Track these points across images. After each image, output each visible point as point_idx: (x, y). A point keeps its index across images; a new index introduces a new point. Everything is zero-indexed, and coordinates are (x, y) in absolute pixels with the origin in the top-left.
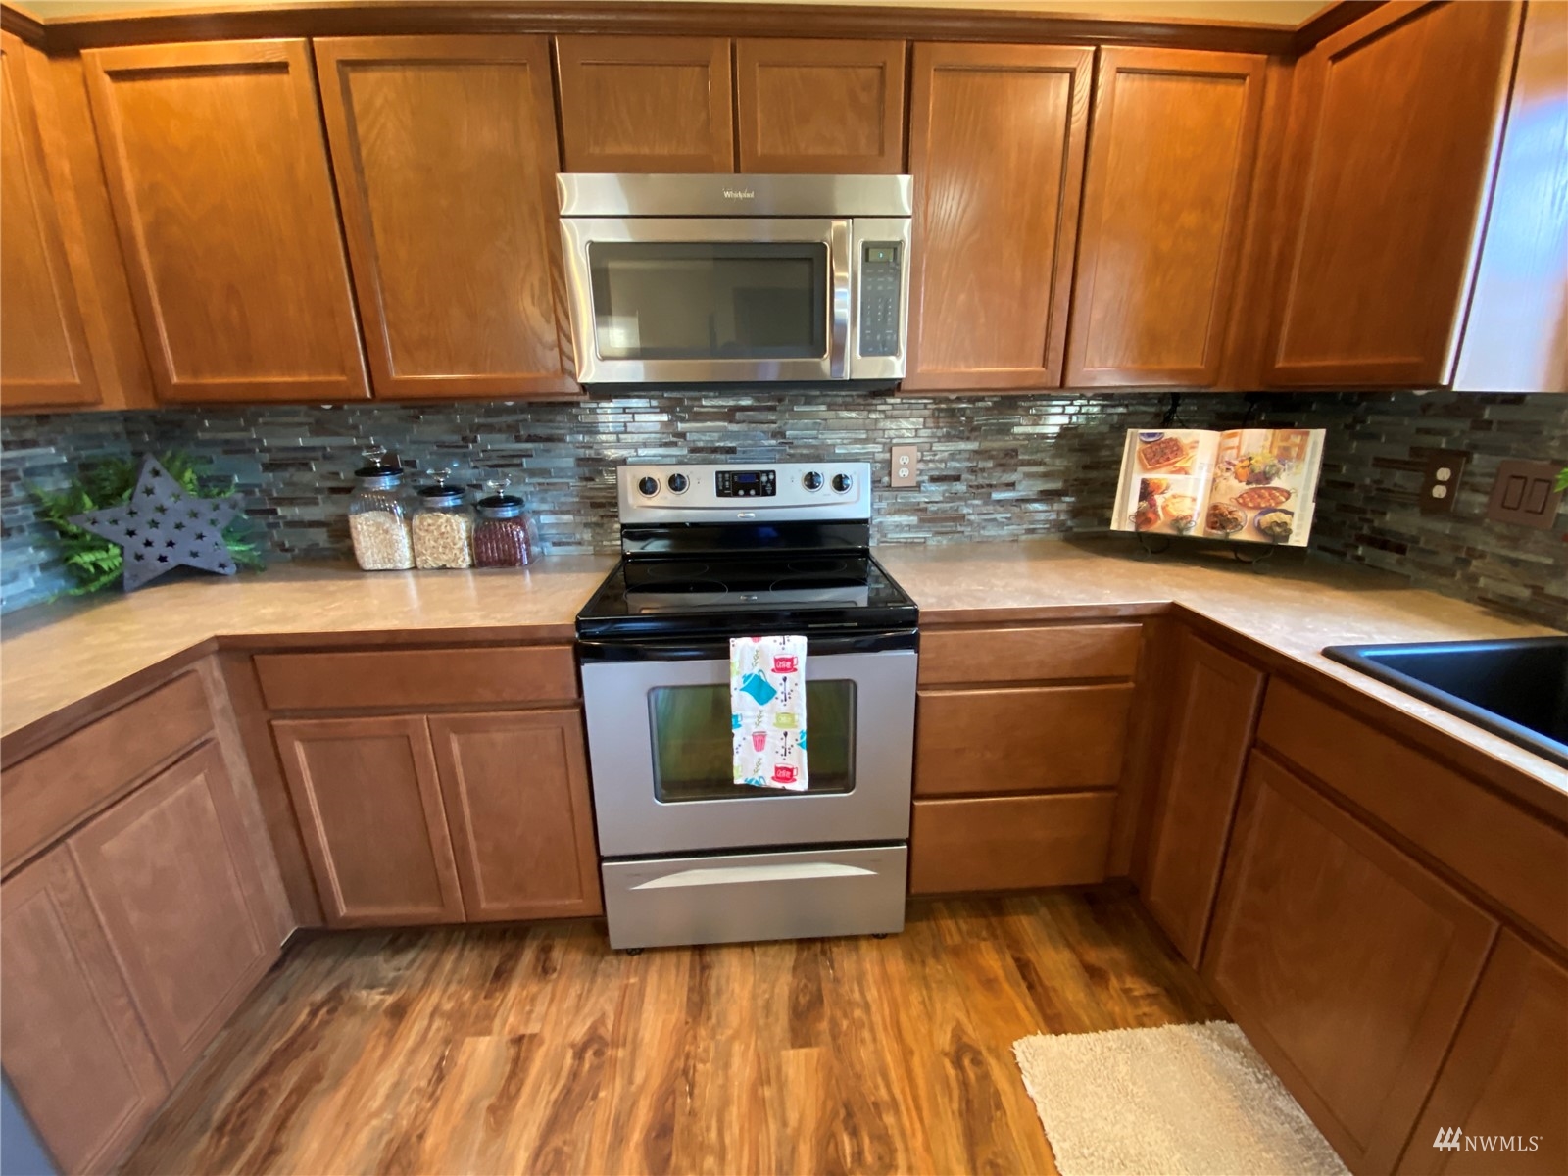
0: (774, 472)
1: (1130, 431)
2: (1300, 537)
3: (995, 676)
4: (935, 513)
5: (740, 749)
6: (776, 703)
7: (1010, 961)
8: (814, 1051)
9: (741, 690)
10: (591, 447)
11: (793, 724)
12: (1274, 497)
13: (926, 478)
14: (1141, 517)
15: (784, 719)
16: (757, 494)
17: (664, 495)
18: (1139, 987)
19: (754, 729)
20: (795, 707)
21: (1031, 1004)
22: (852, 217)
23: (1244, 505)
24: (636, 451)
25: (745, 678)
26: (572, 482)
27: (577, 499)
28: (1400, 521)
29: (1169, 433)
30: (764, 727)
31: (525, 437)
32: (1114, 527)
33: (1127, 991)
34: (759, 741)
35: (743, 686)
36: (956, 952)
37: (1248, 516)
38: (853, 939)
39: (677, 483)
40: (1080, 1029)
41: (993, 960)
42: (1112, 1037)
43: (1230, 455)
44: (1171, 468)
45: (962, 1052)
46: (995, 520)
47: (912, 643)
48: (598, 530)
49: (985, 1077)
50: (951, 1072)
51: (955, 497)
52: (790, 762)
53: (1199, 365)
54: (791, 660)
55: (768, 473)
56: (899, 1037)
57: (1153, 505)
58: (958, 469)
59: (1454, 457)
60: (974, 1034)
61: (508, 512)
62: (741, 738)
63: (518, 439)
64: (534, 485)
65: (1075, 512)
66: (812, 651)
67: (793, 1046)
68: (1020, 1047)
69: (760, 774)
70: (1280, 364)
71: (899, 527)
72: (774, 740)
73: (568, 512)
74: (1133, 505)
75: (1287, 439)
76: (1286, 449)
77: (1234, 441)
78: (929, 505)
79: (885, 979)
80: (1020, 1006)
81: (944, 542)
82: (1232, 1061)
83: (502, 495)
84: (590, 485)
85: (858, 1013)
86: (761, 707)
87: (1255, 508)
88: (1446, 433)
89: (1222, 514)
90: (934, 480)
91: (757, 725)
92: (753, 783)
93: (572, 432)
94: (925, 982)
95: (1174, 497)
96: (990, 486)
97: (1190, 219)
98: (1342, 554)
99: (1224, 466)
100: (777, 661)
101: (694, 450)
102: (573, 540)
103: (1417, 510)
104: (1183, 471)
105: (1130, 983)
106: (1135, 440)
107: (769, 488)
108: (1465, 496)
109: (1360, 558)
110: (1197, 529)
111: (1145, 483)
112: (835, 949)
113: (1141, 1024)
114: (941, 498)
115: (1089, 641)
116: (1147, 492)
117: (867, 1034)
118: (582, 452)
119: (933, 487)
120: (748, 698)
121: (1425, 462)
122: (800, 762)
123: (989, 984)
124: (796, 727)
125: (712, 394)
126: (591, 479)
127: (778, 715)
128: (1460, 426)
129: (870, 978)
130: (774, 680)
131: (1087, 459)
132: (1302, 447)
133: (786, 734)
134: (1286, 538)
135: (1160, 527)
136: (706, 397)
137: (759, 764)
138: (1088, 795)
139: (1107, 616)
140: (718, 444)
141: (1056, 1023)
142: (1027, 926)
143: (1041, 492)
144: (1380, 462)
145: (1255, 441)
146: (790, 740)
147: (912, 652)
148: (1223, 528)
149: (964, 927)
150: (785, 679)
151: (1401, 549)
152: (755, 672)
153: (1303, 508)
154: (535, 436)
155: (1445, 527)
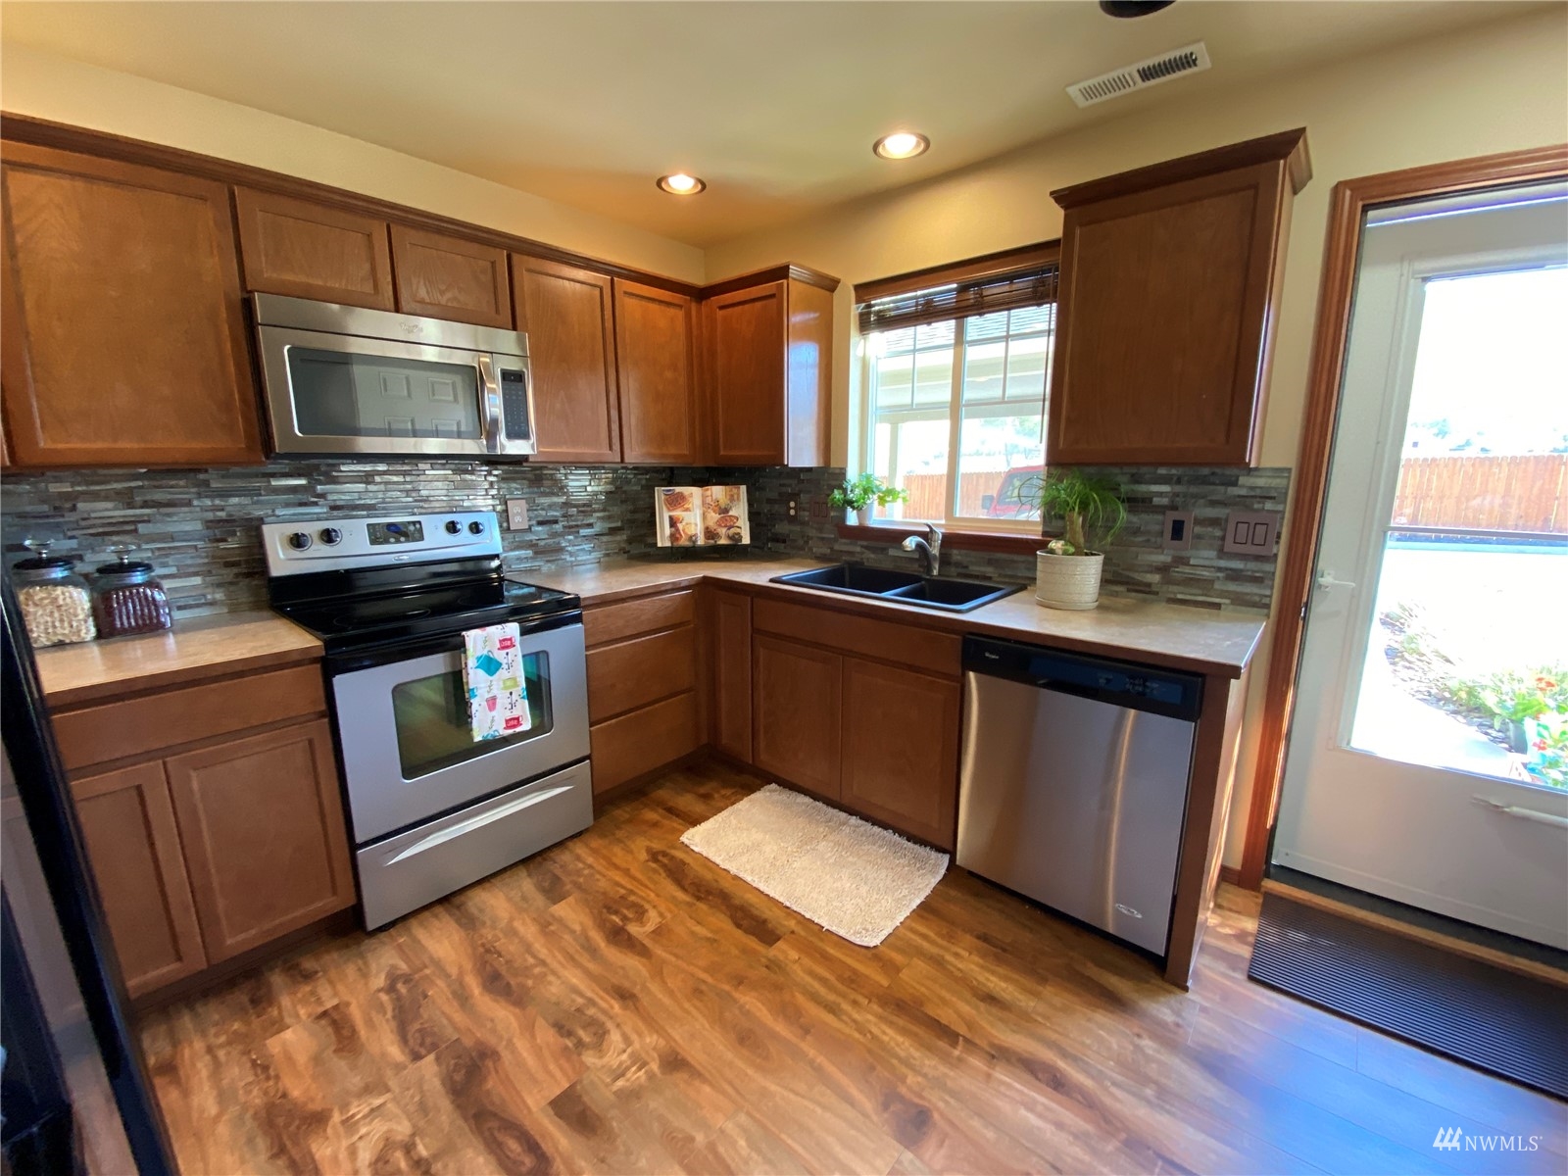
0: (420, 523)
1: (656, 488)
2: (746, 540)
3: (628, 633)
4: (544, 546)
5: (477, 714)
6: (502, 673)
7: (660, 811)
8: (571, 899)
9: (476, 668)
10: (223, 510)
11: (516, 685)
12: (732, 521)
13: (534, 522)
14: (674, 537)
15: (509, 683)
16: (407, 541)
17: (318, 549)
18: (728, 792)
19: (487, 696)
20: (515, 670)
21: (681, 821)
22: (492, 353)
23: (720, 525)
24: (273, 511)
25: (478, 659)
26: (200, 544)
27: (206, 561)
28: (782, 528)
29: (678, 489)
30: (494, 692)
31: (139, 504)
32: (659, 545)
33: (723, 796)
34: (492, 703)
35: (477, 665)
36: (629, 821)
37: (723, 531)
38: (560, 845)
39: (328, 537)
40: (706, 818)
41: (651, 815)
42: (725, 813)
43: (709, 500)
44: (682, 509)
45: (654, 856)
46: (583, 549)
47: (578, 619)
48: (232, 588)
49: (672, 858)
50: (654, 865)
51: (554, 535)
52: (516, 713)
53: (686, 452)
54: (510, 639)
55: (414, 523)
56: (617, 867)
57: (678, 530)
58: (556, 516)
59: (794, 496)
60: (657, 846)
61: (138, 578)
62: (477, 706)
63: (130, 506)
64: (152, 550)
65: (630, 541)
66: (524, 632)
67: (555, 904)
68: (685, 838)
69: (494, 728)
70: (722, 453)
71: (519, 559)
72: (503, 701)
73: (196, 574)
74: (668, 531)
75: (731, 491)
76: (732, 496)
77: (709, 493)
78: (539, 542)
79: (595, 852)
80: (675, 825)
81: (553, 567)
82: (776, 796)
83: (126, 561)
84: (222, 545)
85: (586, 872)
86: (491, 678)
87: (725, 526)
88: (790, 485)
89: (711, 532)
90: (540, 523)
91: (489, 692)
92: (489, 737)
93: (199, 496)
94: (619, 841)
95: (687, 524)
96: (577, 526)
97: (669, 374)
98: (762, 548)
99: (707, 506)
100: (501, 641)
101: (334, 508)
102: (203, 601)
103: (786, 522)
104: (687, 510)
105: (723, 792)
106: (660, 493)
107: (417, 535)
108: (802, 513)
109: (770, 549)
110: (701, 541)
111: (671, 518)
112: (552, 855)
113: (733, 804)
114: (547, 536)
115: (670, 603)
116: (673, 523)
117: (598, 876)
118: (210, 516)
119: (540, 528)
120: (481, 672)
121: (785, 498)
122: (524, 712)
123: (655, 825)
124: (518, 686)
125: (348, 461)
126: (224, 540)
127: (504, 681)
128: (794, 482)
129: (583, 855)
130: (500, 656)
131: (631, 507)
132: (738, 495)
133: (511, 693)
134: (741, 541)
135: (684, 542)
136: (343, 464)
137: (493, 721)
138: (683, 696)
139: (676, 588)
140: (358, 502)
141: (695, 821)
142: (663, 793)
143: (610, 528)
144: (769, 501)
145: (718, 492)
146: (515, 697)
147: (580, 625)
148: (713, 539)
149: (627, 809)
150: (507, 654)
151: (784, 541)
152: (485, 652)
153: (745, 524)
154: (153, 501)
155: (797, 528)
